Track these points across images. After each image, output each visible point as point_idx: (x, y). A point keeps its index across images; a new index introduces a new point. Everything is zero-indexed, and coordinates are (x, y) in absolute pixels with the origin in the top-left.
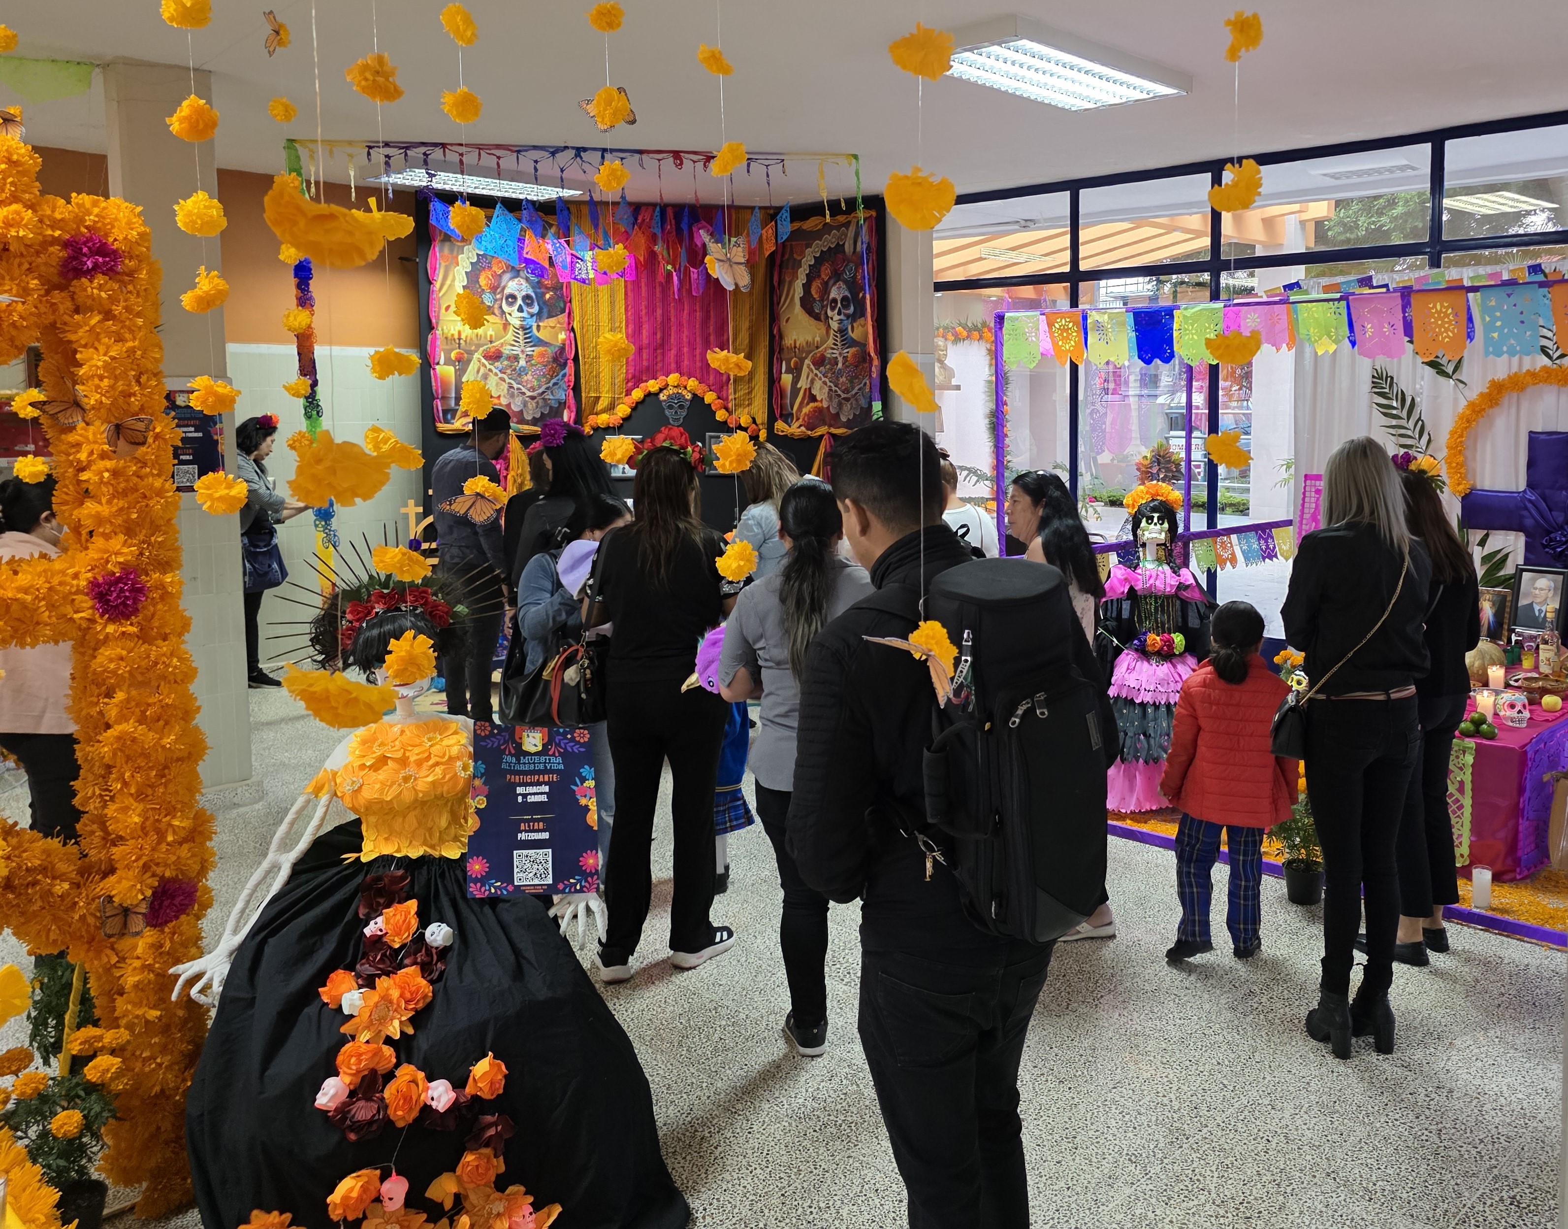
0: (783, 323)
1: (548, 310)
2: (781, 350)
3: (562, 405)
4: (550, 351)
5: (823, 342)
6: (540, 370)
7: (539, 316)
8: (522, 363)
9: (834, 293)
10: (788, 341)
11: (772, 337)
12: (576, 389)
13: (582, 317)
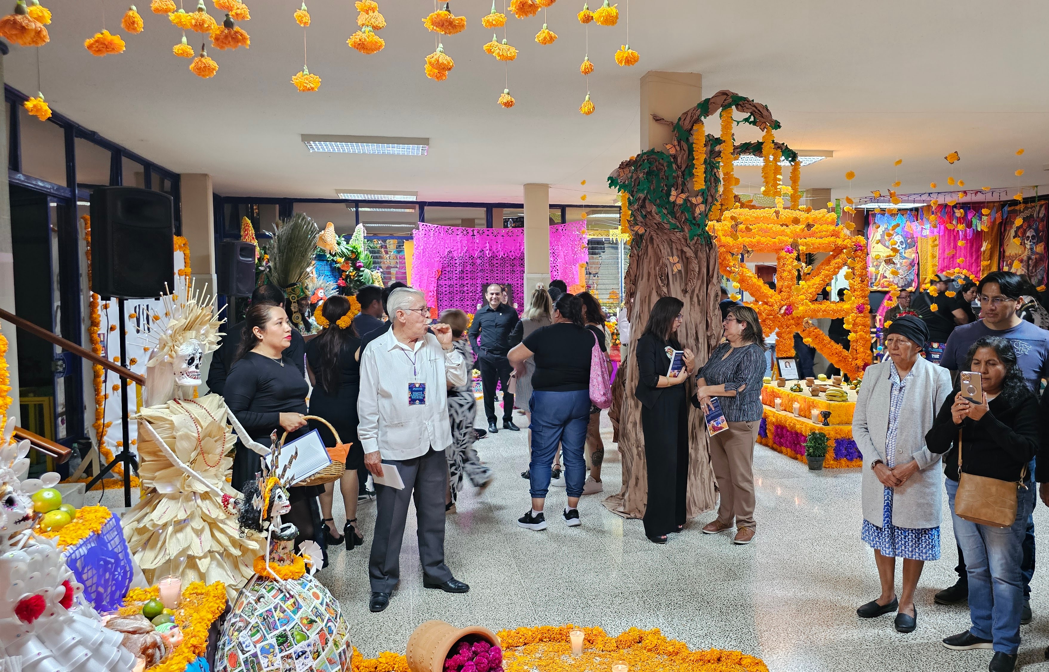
0: (1005, 247)
1: (909, 246)
2: (1004, 257)
3: (912, 281)
4: (909, 261)
5: (1023, 253)
6: (905, 268)
7: (905, 248)
8: (898, 266)
9: (1028, 234)
10: (1007, 254)
11: (1000, 252)
12: (918, 275)
13: (921, 248)
